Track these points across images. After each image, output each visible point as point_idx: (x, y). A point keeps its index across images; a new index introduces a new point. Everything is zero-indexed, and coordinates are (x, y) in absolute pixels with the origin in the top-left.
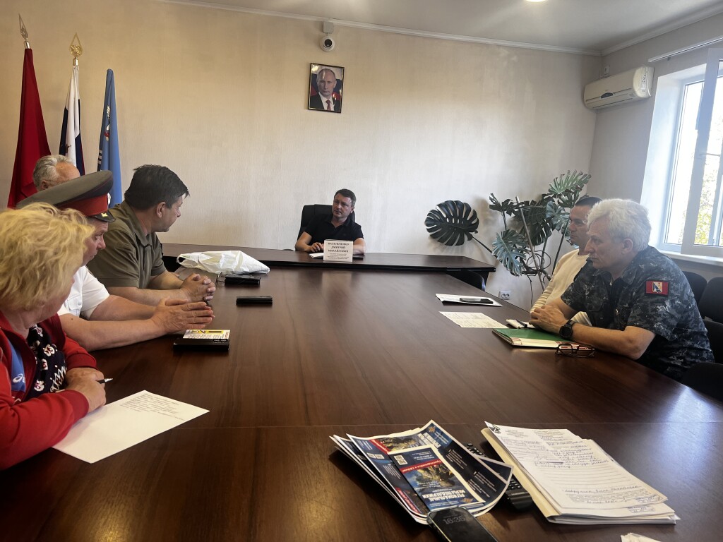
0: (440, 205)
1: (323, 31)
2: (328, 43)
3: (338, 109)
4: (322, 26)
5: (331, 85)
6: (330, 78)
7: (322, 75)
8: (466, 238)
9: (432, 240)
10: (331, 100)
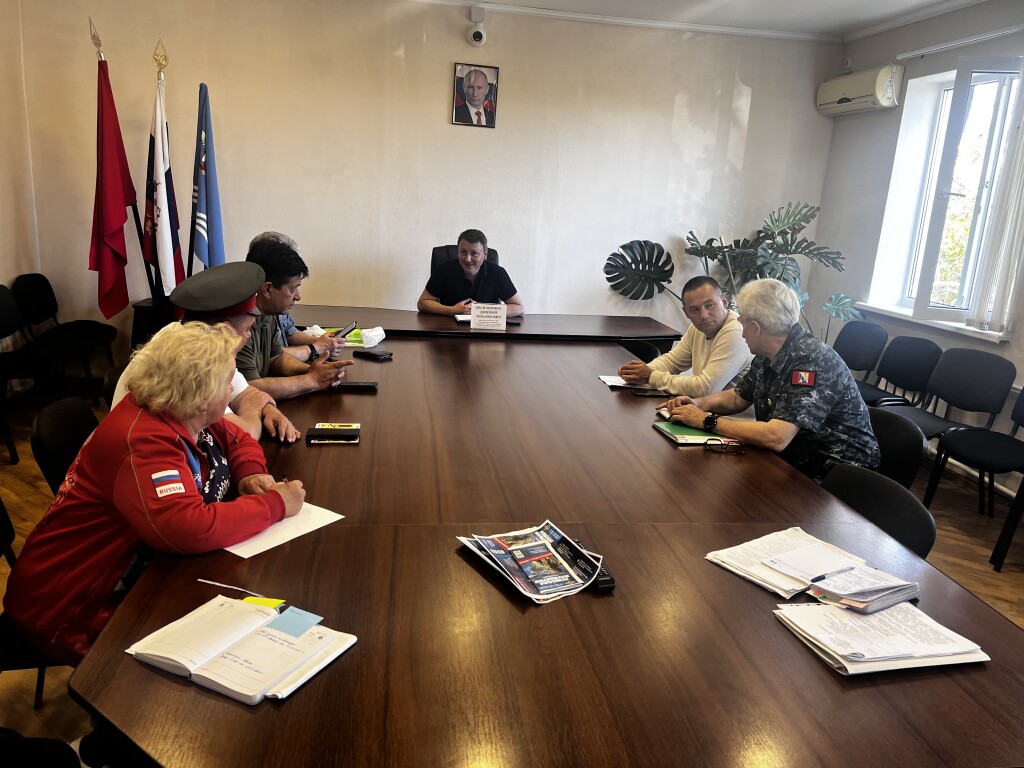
0: (623, 247)
1: (470, 19)
2: (478, 36)
3: (491, 124)
4: (469, 13)
5: (482, 91)
6: (480, 82)
7: (470, 78)
8: (656, 289)
9: (614, 292)
10: (482, 111)
